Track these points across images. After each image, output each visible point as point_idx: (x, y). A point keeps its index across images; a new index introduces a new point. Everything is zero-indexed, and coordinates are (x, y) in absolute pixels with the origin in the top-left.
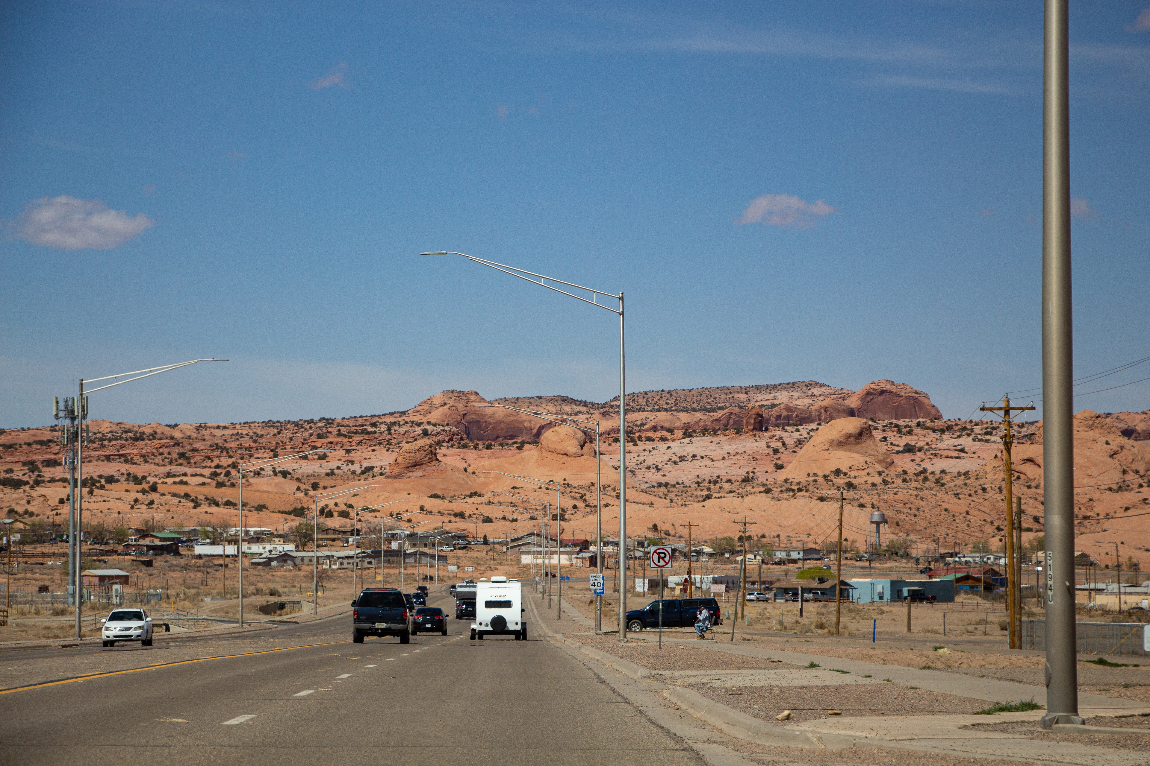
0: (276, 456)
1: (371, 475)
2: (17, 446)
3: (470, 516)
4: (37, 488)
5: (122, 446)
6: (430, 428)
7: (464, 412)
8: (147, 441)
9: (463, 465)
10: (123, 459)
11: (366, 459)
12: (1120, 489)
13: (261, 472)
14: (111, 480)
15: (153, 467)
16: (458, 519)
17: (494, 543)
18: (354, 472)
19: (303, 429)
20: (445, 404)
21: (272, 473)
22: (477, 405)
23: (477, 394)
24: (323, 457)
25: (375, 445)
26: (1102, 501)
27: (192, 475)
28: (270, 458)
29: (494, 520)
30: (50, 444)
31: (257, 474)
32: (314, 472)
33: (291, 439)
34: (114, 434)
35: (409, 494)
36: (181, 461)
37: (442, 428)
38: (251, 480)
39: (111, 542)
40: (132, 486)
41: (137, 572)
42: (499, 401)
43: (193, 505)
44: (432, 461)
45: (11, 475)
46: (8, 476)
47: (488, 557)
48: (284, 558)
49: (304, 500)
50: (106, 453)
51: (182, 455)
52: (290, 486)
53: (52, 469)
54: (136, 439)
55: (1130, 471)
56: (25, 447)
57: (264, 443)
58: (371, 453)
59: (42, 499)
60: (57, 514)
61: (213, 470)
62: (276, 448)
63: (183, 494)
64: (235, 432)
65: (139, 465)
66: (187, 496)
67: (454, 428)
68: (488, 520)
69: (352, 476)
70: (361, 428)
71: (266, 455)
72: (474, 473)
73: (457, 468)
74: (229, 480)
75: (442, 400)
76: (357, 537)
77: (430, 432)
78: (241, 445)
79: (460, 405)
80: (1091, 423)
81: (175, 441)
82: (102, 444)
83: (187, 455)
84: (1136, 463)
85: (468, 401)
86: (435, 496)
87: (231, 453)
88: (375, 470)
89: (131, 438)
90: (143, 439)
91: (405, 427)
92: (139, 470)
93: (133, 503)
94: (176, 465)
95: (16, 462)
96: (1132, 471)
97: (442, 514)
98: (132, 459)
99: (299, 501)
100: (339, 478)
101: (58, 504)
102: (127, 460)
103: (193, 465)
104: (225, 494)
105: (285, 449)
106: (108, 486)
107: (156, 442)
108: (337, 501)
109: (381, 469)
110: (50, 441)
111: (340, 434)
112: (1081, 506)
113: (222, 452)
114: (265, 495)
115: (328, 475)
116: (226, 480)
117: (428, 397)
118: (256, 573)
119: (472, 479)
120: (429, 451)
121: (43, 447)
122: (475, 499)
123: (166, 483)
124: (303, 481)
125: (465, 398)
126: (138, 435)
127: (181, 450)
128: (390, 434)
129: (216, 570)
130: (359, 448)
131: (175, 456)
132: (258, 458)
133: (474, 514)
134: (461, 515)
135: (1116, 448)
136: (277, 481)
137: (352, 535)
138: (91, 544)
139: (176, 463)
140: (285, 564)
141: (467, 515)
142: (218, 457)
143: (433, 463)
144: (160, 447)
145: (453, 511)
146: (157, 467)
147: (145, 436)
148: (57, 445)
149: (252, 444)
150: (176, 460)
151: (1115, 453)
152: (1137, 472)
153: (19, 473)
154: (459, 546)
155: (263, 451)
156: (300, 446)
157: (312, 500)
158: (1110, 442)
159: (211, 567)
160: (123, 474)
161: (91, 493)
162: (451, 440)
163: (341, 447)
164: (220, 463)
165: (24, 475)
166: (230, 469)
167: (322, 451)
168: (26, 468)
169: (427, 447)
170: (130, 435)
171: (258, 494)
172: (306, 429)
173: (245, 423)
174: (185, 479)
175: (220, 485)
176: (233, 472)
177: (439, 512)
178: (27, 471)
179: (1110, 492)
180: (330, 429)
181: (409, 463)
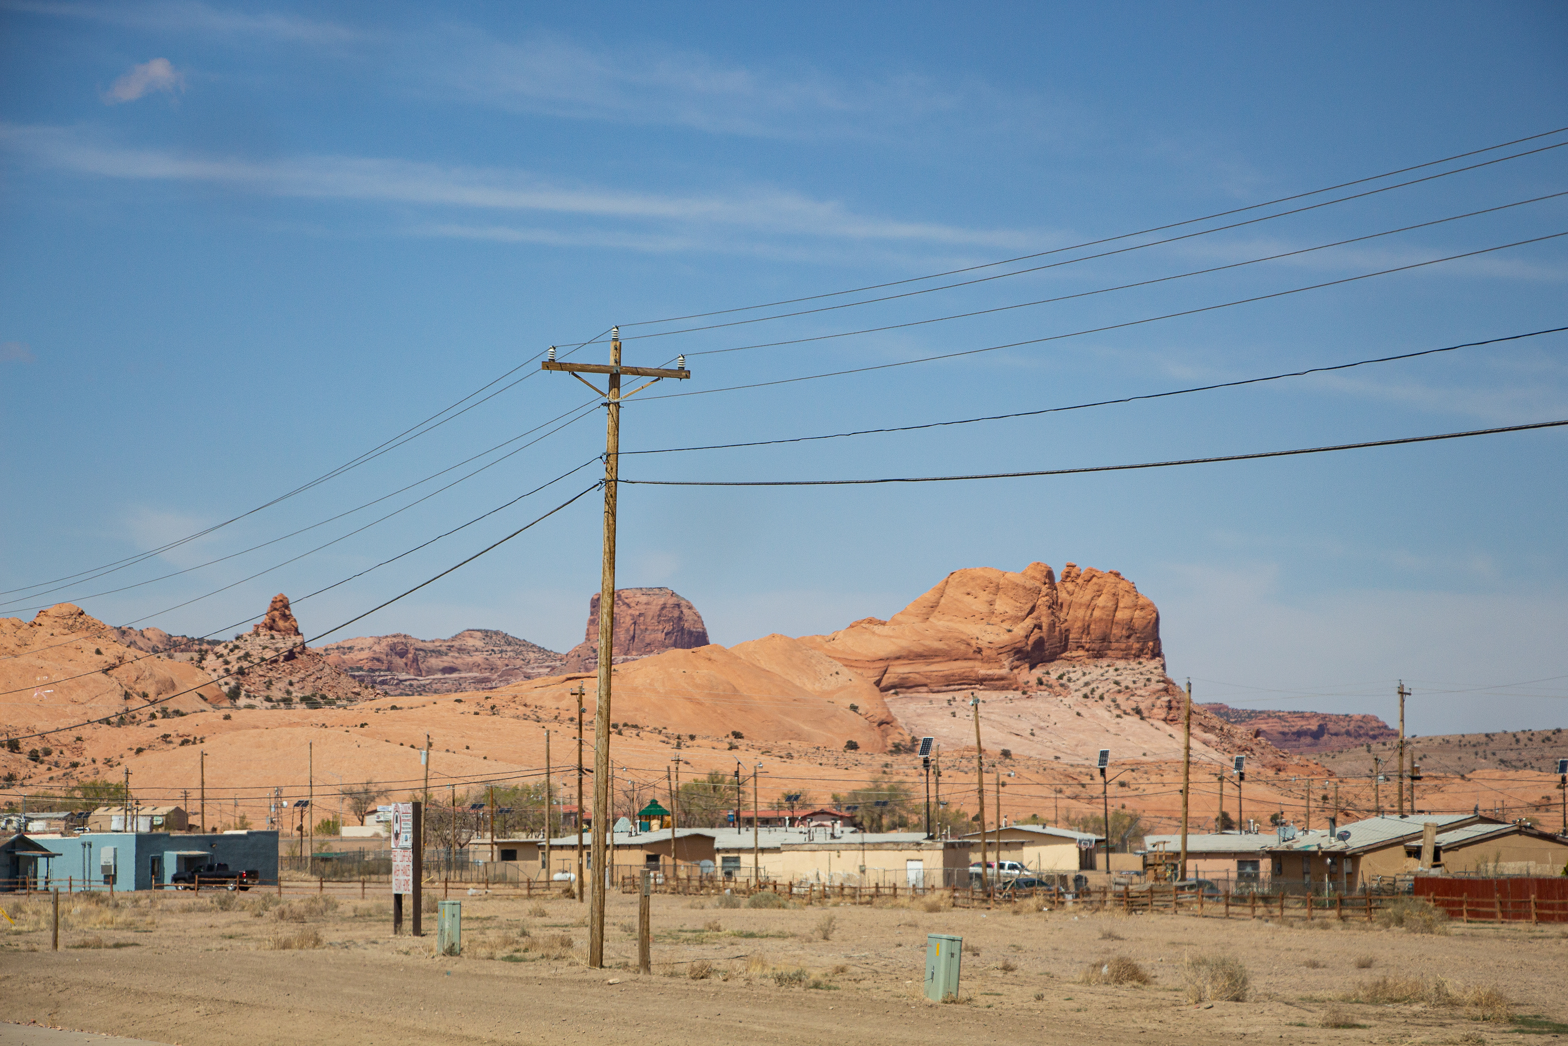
12: (122, 722)
26: (96, 740)
55: (134, 695)
80: (70, 622)
84: (143, 682)
96: (138, 694)
112: (64, 749)
135: (112, 661)
151: (113, 667)
152: (145, 696)
158: (103, 650)
179: (108, 727)
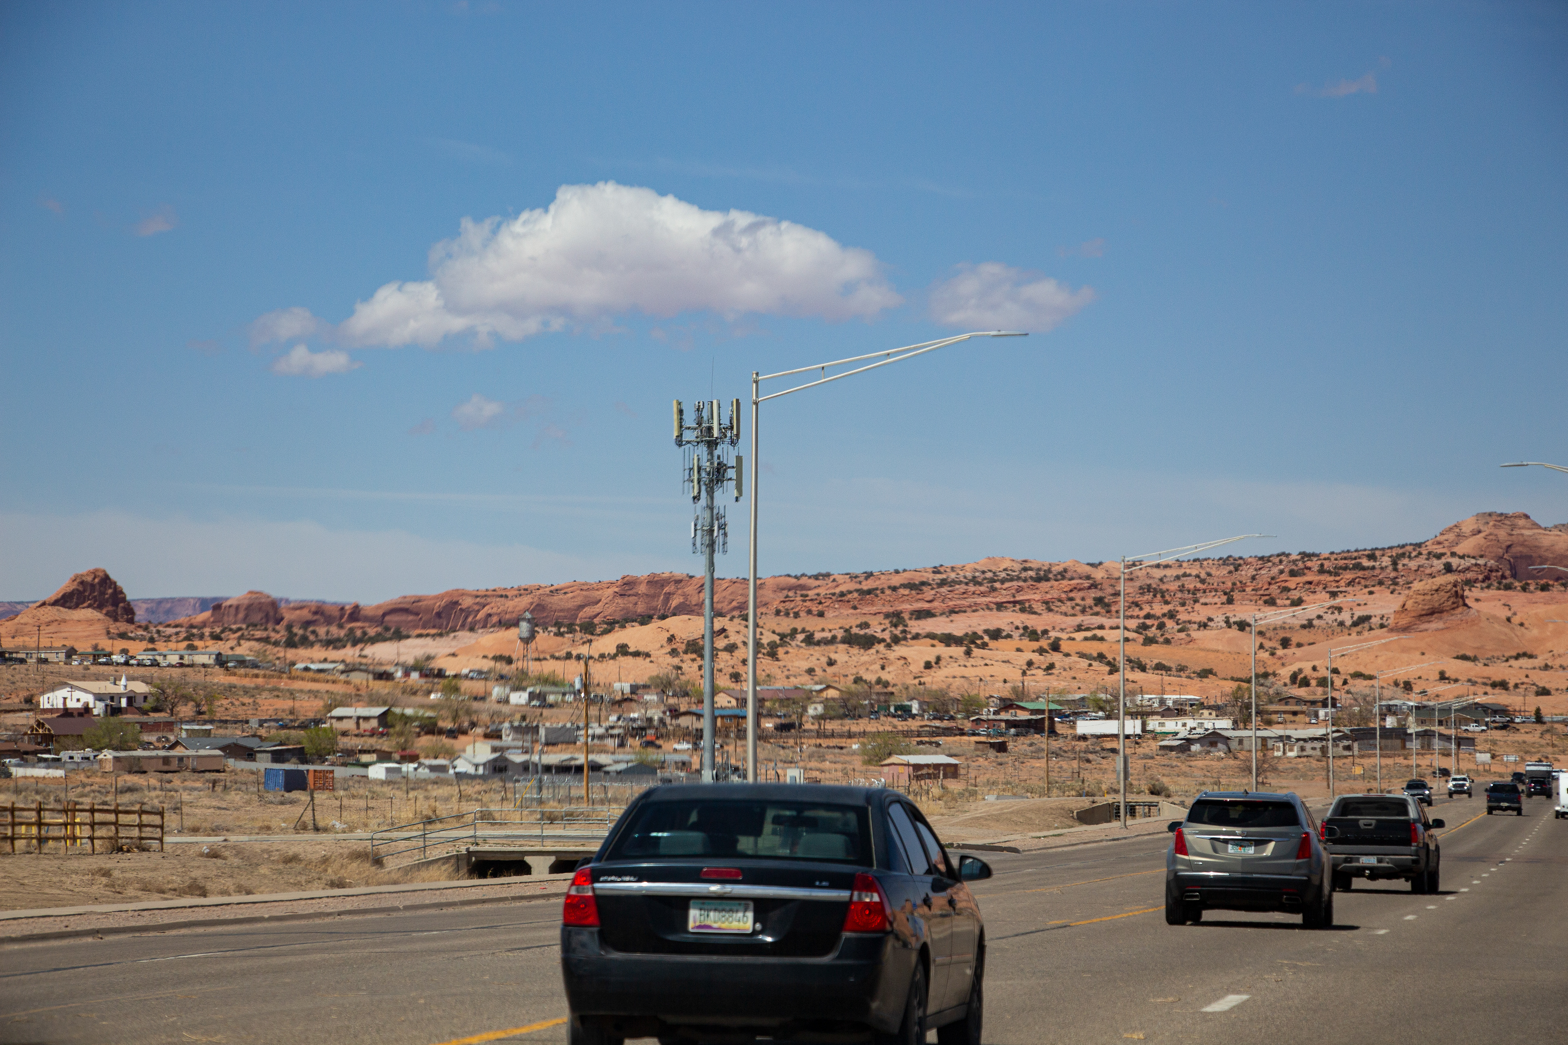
0: (1230, 601)
1: (1368, 628)
2: (878, 592)
3: (1516, 686)
4: (895, 648)
5: (1019, 590)
6: (1455, 562)
7: (1509, 543)
8: (1053, 583)
9: (1505, 613)
10: (1018, 607)
11: (1359, 605)
13: (1209, 624)
14: (996, 634)
15: (1058, 619)
16: (1497, 691)
17: (1553, 722)
18: (1341, 624)
19: (1270, 564)
20: (1479, 532)
21: (1225, 625)
22: (1527, 532)
23: (1527, 517)
24: (1298, 602)
25: (1373, 586)
27: (1112, 628)
28: (1222, 604)
29: (1553, 692)
30: (924, 588)
31: (1204, 626)
32: (1284, 623)
33: (1253, 578)
34: (1010, 573)
35: (1423, 654)
36: (1097, 609)
37: (1473, 561)
38: (1195, 634)
39: (959, 716)
40: (1026, 643)
41: (981, 760)
42: (1561, 527)
43: (1108, 668)
44: (1457, 607)
45: (867, 631)
46: (862, 632)
47: (1543, 742)
48: (1213, 739)
49: (1269, 662)
50: (998, 600)
51: (1099, 601)
52: (1249, 642)
53: (922, 623)
54: (1039, 579)
56: (888, 592)
57: (1215, 584)
58: (1367, 596)
59: (902, 662)
60: (920, 684)
61: (1142, 621)
62: (1232, 590)
63: (1095, 655)
64: (1181, 572)
65: (1040, 614)
66: (1101, 657)
67: (1492, 562)
68: (1544, 692)
69: (1339, 629)
70: (1353, 562)
71: (1216, 600)
72: (1522, 625)
73: (1495, 617)
74: (1162, 635)
75: (1475, 527)
76: (1333, 710)
77: (1454, 567)
78: (1183, 586)
79: (1502, 534)
81: (1091, 582)
82: (992, 586)
83: (1106, 600)
85: (1513, 527)
86: (1464, 658)
87: (1168, 598)
88: (1373, 620)
89: (1031, 577)
90: (1048, 580)
91: (1417, 559)
92: (1037, 623)
93: (1025, 667)
94: (1092, 615)
95: (875, 614)
97: (1474, 683)
98: (1030, 606)
99: (1261, 664)
100: (1320, 631)
101: (923, 670)
102: (1025, 608)
103: (1114, 614)
104: (1156, 653)
105: (1244, 591)
106: (992, 644)
107: (1065, 582)
108: (1316, 663)
109: (1382, 618)
110: (923, 583)
111: (1322, 570)
113: (1155, 596)
114: (1212, 656)
115: (1303, 627)
116: (1159, 635)
117: (1455, 523)
118: (1166, 762)
119: (1519, 634)
120: (1453, 592)
121: (913, 592)
122: (1523, 662)
123: (1074, 639)
124: (1268, 635)
125: (1508, 522)
126: (1042, 573)
127: (1099, 594)
128: (1396, 570)
129: (1103, 758)
130: (1349, 589)
131: (1089, 602)
132: (1206, 604)
133: (1523, 684)
134: (1503, 685)
136: (1230, 635)
137: (1325, 705)
138: (928, 719)
139: (1091, 612)
140: (1212, 749)
141: (1511, 685)
142: (1150, 603)
143: (1460, 609)
144: (1071, 591)
145: (1489, 678)
146: (1065, 618)
147: (1051, 576)
148: (933, 589)
149: (1199, 585)
150: (1091, 608)
153: (878, 628)
154: (1497, 725)
155: (1214, 593)
156: (1266, 587)
157: (1280, 662)
159: (1096, 752)
160: (1017, 628)
161: (968, 653)
162: (1487, 578)
163: (1324, 588)
164: (1152, 612)
165: (884, 630)
166: (1165, 620)
167: (1295, 595)
168: (887, 621)
169: (1449, 587)
170: (1031, 573)
171: (1202, 654)
172: (1274, 564)
173: (1195, 560)
174: (1099, 633)
175: (1149, 641)
176: (1170, 624)
177: (1469, 680)
178: (889, 625)
180: (1309, 564)
181: (1423, 610)
